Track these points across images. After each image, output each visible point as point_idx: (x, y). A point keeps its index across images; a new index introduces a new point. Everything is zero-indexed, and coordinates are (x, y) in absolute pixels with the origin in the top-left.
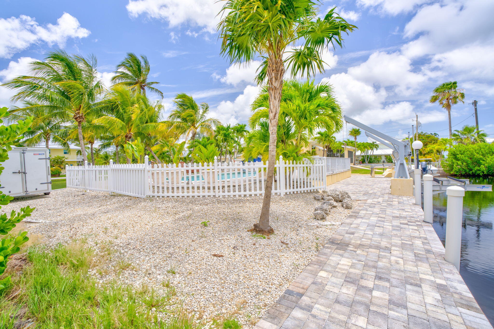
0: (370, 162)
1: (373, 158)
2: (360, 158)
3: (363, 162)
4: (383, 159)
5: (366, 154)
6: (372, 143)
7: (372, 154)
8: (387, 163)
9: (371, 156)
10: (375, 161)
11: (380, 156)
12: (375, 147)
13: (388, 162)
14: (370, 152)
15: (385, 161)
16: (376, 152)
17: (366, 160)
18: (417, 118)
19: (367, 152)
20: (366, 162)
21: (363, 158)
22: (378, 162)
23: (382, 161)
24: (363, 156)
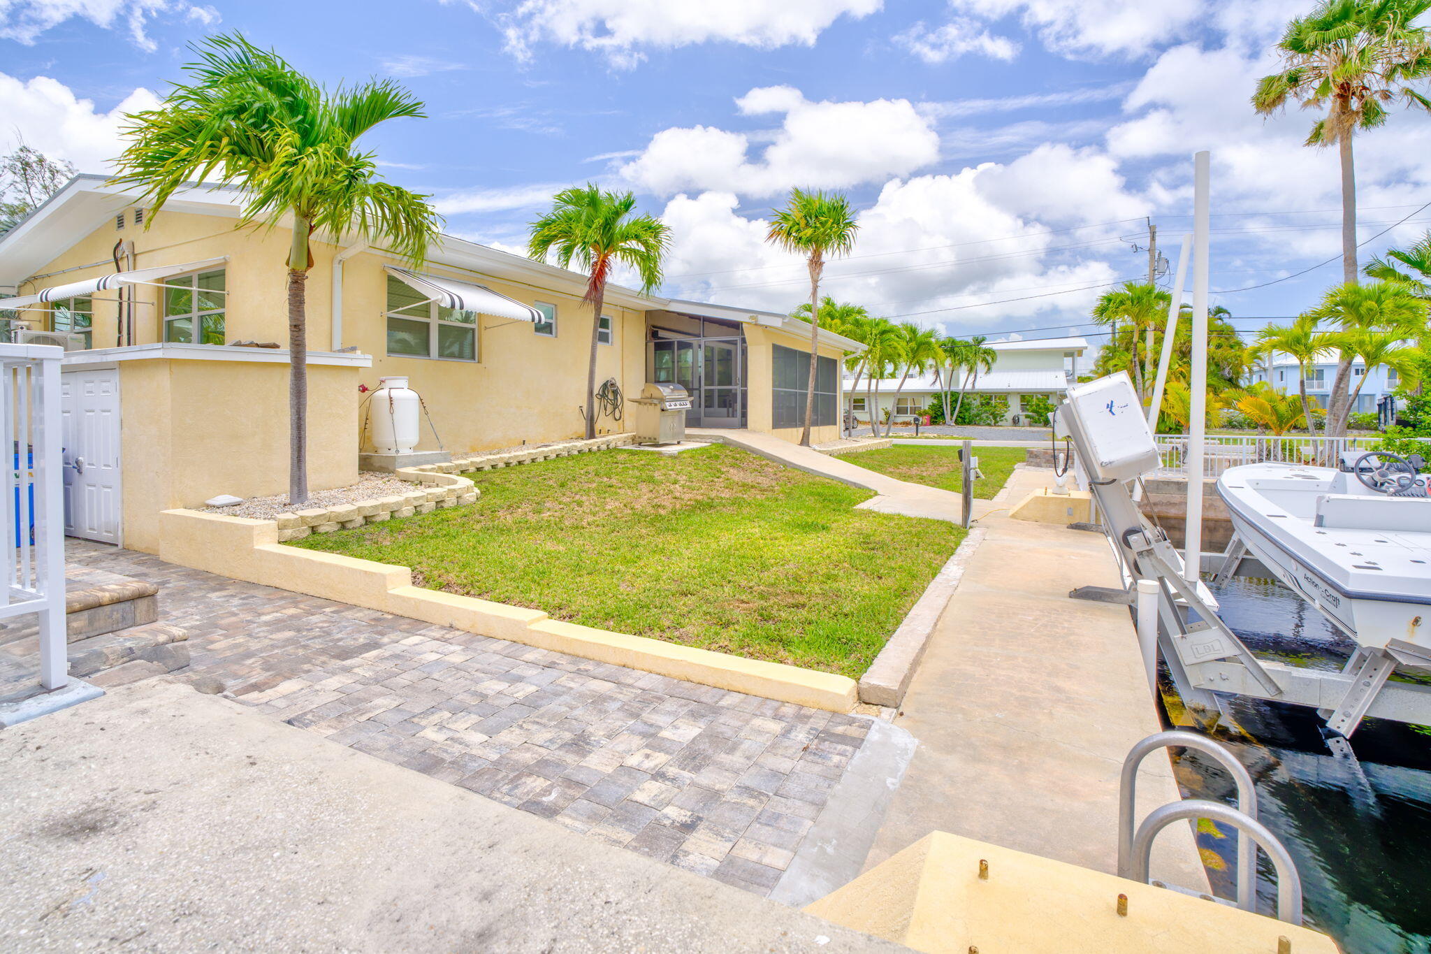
0: (962, 421)
1: (976, 403)
2: (926, 404)
3: (936, 417)
4: (1015, 408)
5: (946, 388)
6: (970, 340)
7: (969, 387)
8: (1030, 425)
9: (967, 394)
10: (984, 416)
11: (1004, 396)
12: (984, 360)
13: (1034, 422)
14: (963, 381)
15: (1022, 419)
16: (988, 381)
17: (947, 412)
18: (1153, 238)
19: (952, 378)
20: (948, 417)
21: (935, 402)
22: (996, 418)
23: (1009, 416)
24: (937, 396)
